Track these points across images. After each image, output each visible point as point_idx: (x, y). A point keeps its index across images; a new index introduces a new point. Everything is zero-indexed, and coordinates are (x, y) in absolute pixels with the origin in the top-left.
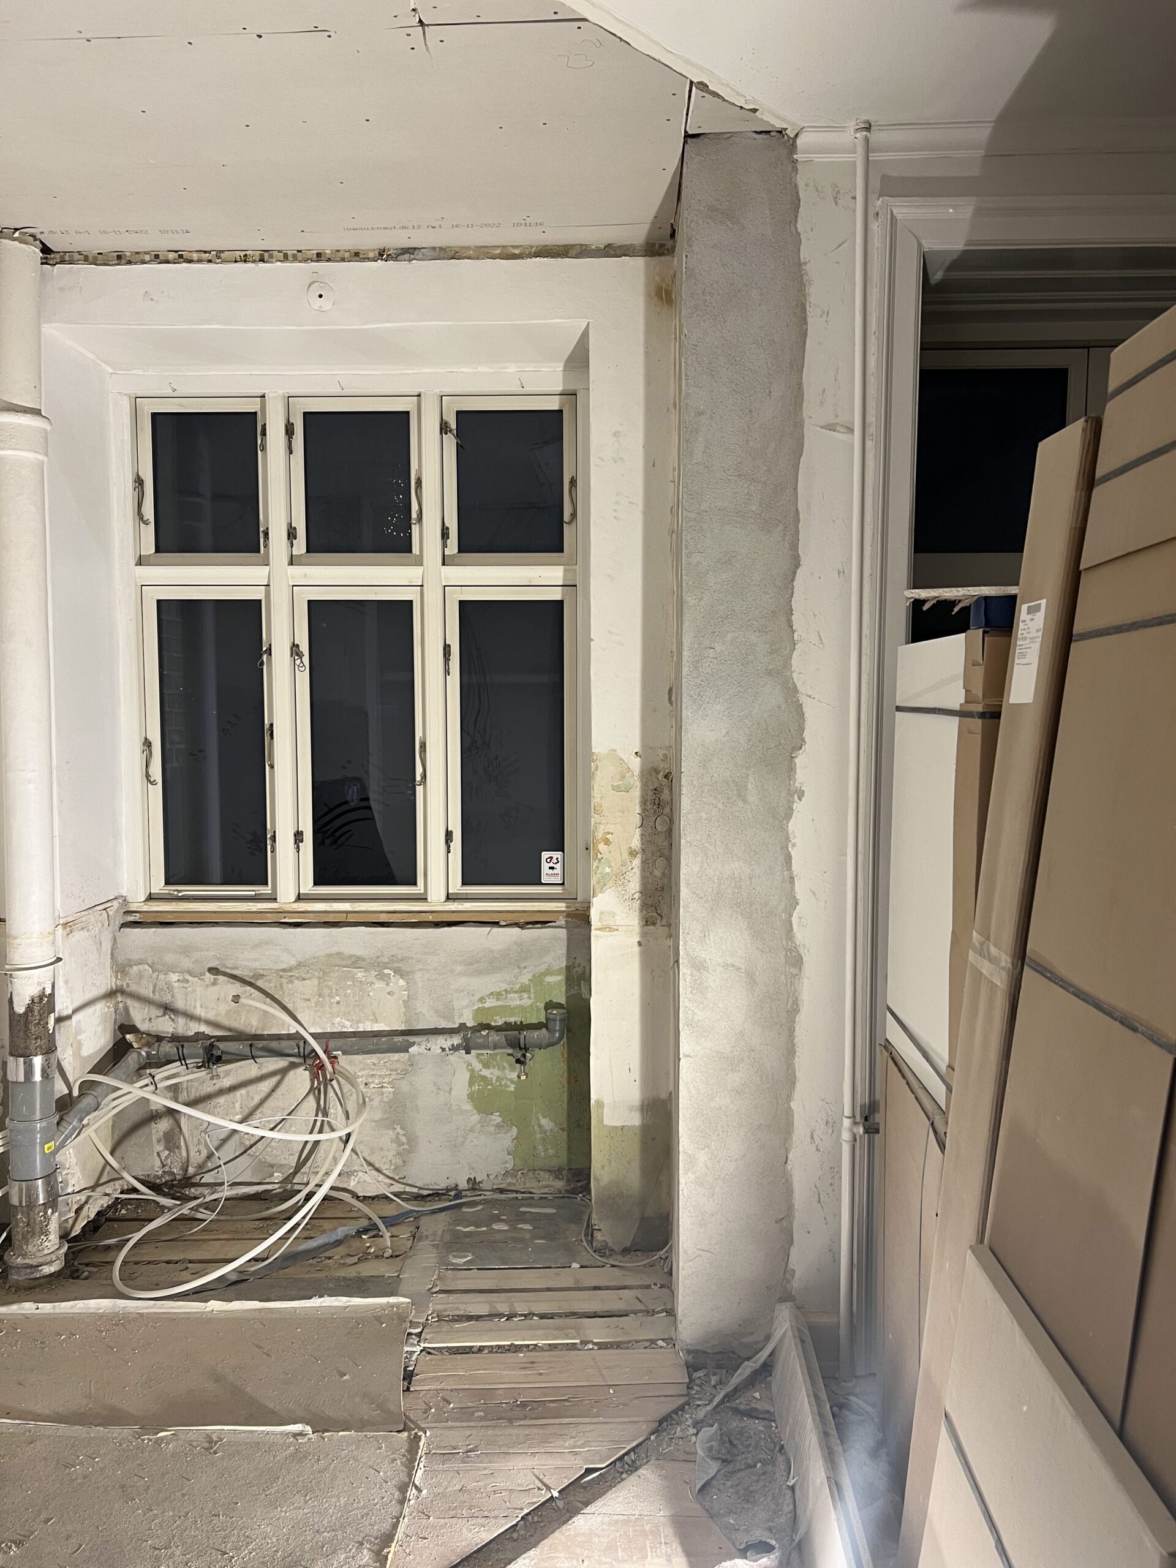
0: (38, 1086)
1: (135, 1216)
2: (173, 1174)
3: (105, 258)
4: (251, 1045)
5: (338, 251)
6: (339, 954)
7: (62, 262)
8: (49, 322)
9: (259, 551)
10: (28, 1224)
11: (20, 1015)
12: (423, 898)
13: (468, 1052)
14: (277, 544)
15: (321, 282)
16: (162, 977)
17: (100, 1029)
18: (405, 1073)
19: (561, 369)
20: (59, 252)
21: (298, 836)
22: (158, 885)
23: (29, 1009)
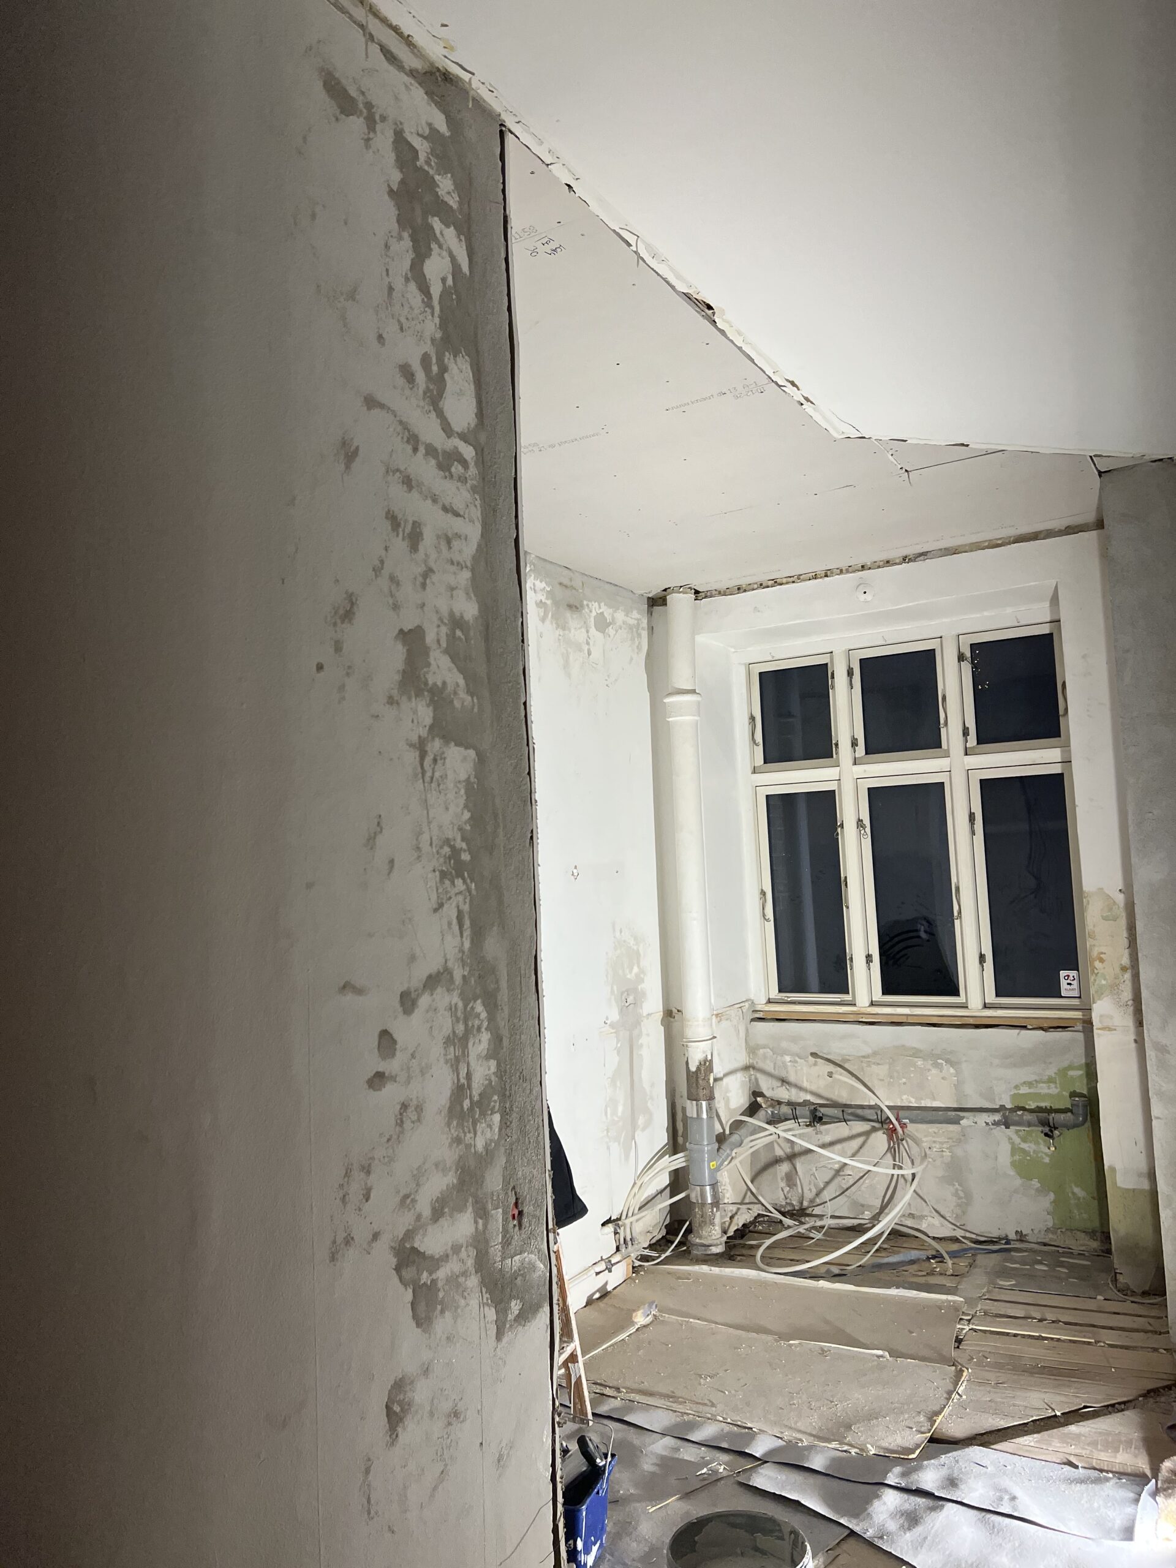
0: (705, 1121)
1: (768, 1231)
2: (793, 1205)
3: (731, 591)
4: (843, 1111)
5: (876, 562)
6: (903, 1046)
7: (706, 597)
8: (699, 634)
9: (832, 757)
10: (702, 1218)
11: (693, 1072)
12: (964, 1006)
13: (1007, 1127)
14: (844, 751)
15: (865, 584)
16: (779, 1058)
17: (740, 1091)
18: (959, 1141)
19: (1048, 606)
20: (704, 593)
21: (869, 958)
22: (774, 993)
23: (698, 1068)
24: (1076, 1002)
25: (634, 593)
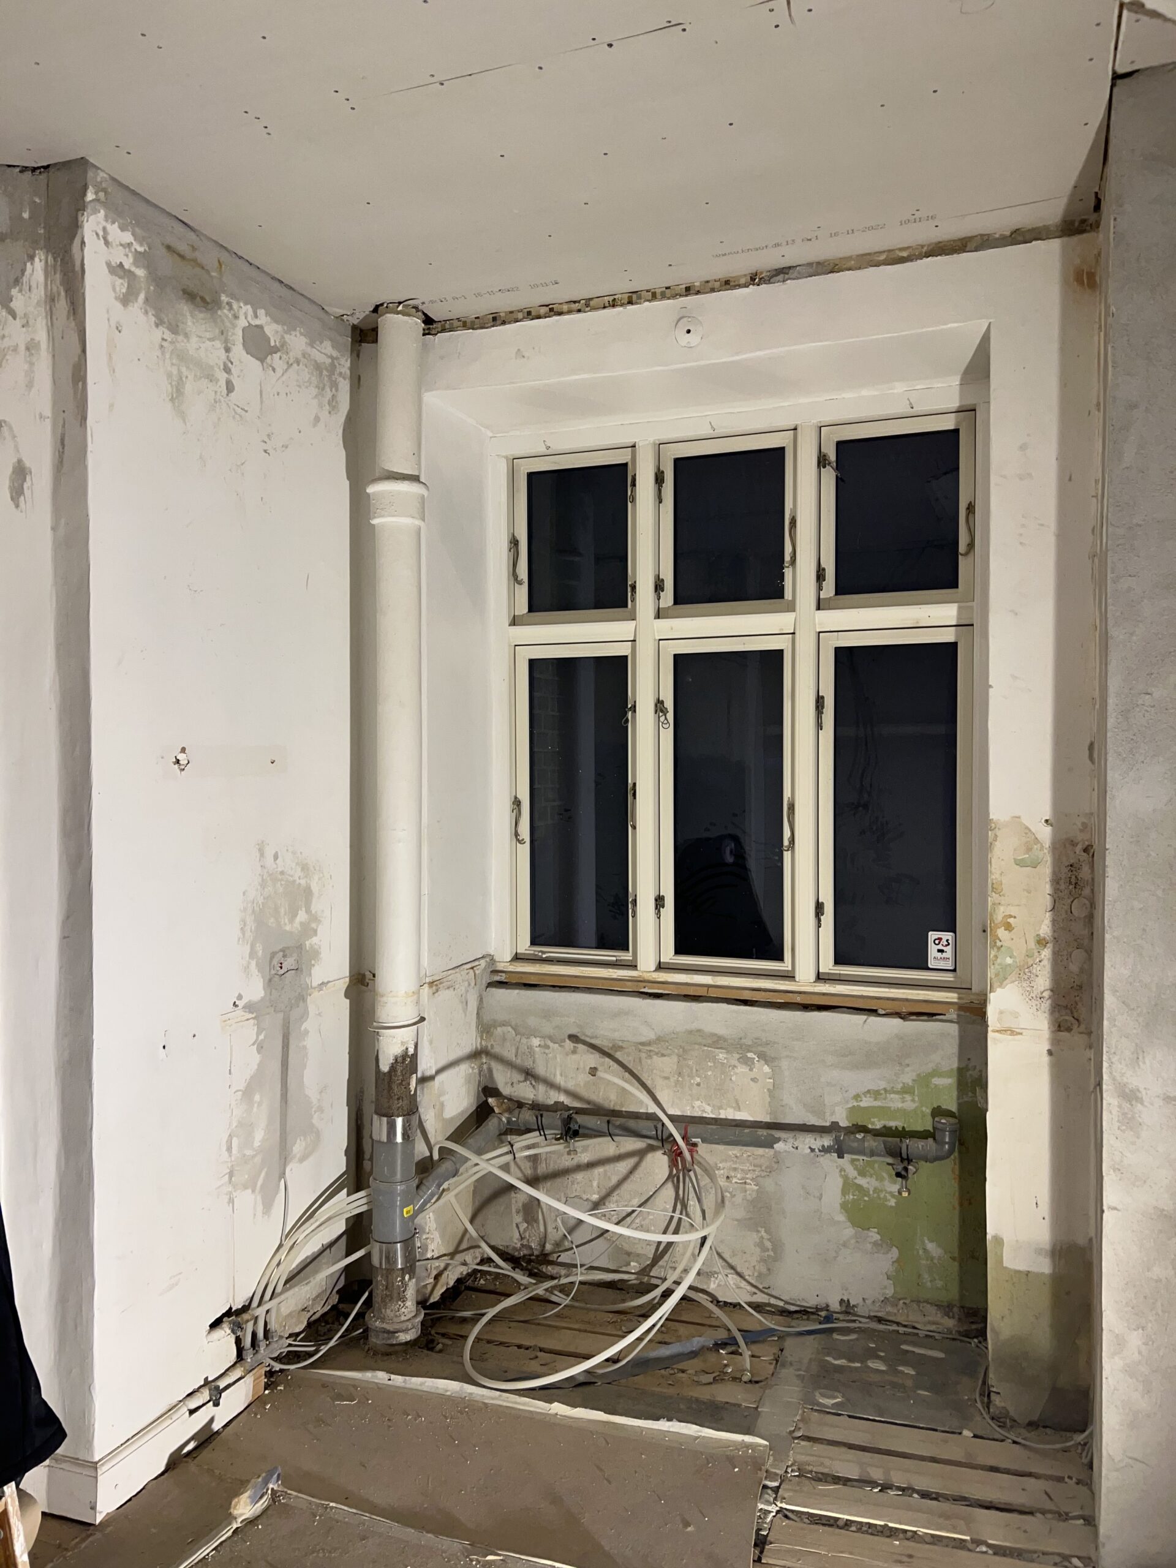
0: (399, 1148)
1: (491, 1287)
2: (531, 1248)
3: (481, 321)
4: (608, 1122)
5: (708, 282)
6: (699, 1031)
7: (443, 330)
8: (429, 390)
9: (626, 606)
10: (387, 1288)
11: (385, 1074)
12: (790, 976)
13: (841, 1156)
14: (644, 597)
15: (689, 317)
16: (524, 1040)
17: (464, 1089)
18: (770, 1171)
19: (958, 383)
20: (440, 322)
21: (659, 901)
22: (524, 945)
23: (393, 1068)
24: (949, 977)
25: (326, 312)
